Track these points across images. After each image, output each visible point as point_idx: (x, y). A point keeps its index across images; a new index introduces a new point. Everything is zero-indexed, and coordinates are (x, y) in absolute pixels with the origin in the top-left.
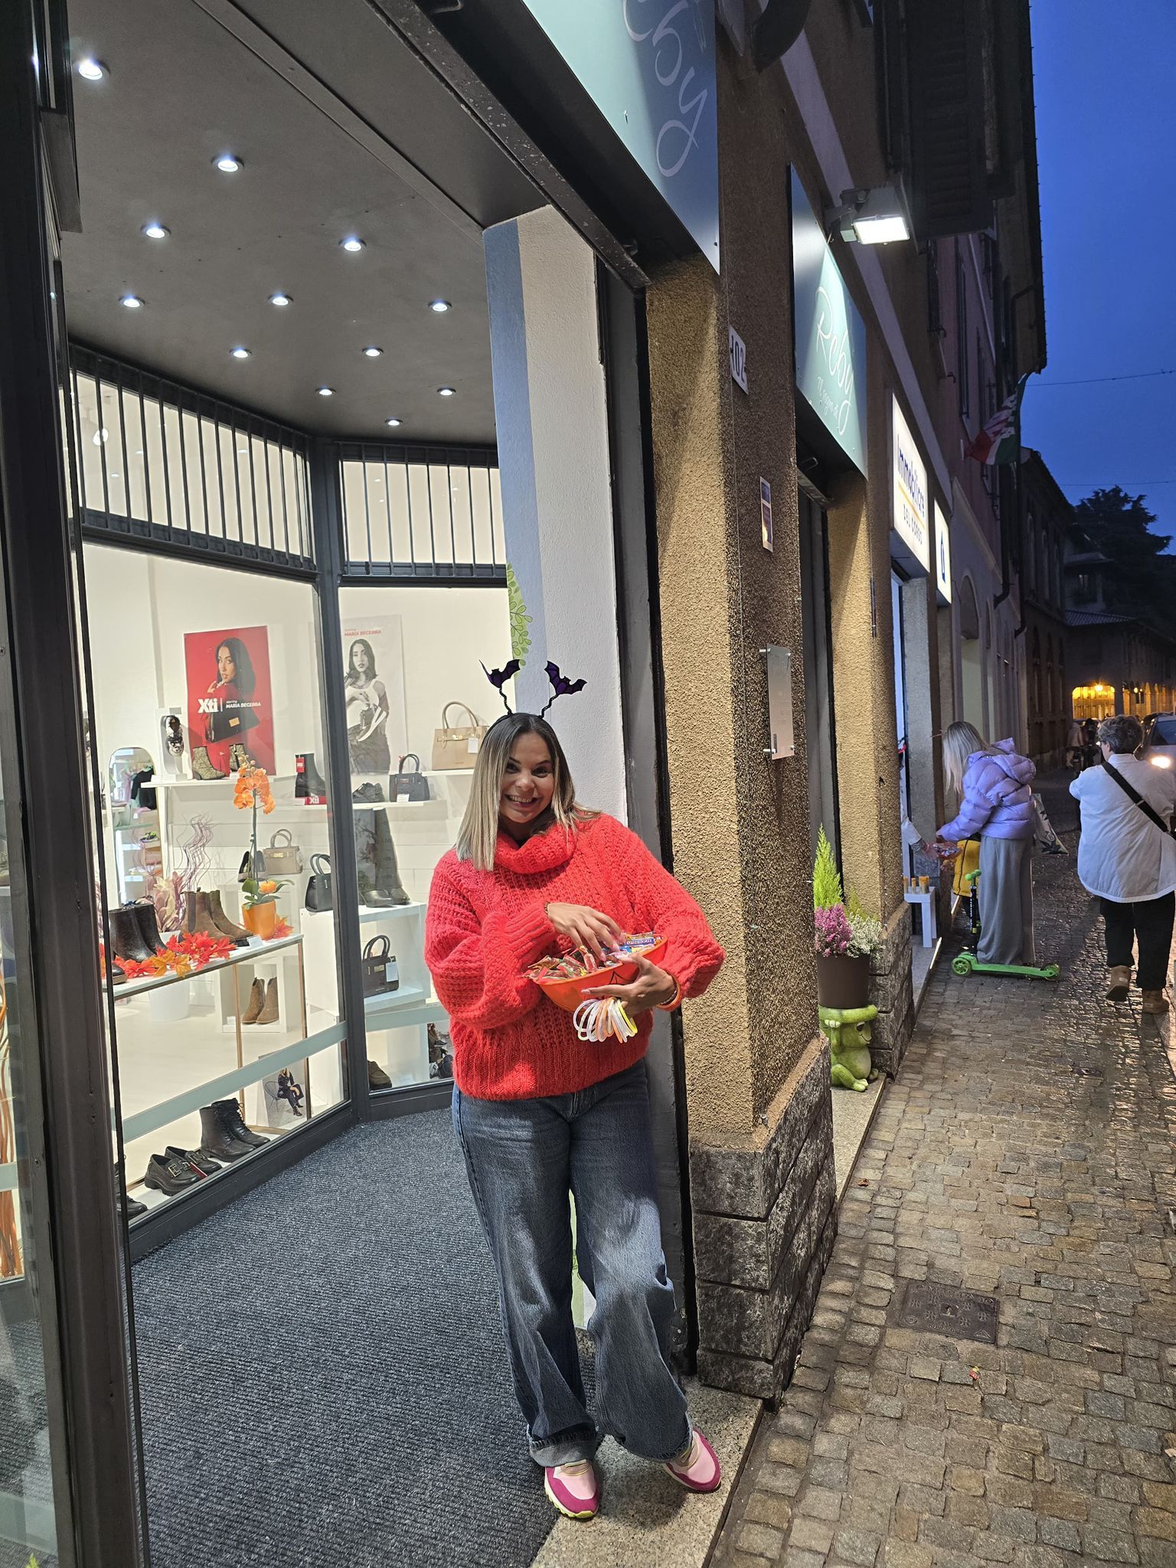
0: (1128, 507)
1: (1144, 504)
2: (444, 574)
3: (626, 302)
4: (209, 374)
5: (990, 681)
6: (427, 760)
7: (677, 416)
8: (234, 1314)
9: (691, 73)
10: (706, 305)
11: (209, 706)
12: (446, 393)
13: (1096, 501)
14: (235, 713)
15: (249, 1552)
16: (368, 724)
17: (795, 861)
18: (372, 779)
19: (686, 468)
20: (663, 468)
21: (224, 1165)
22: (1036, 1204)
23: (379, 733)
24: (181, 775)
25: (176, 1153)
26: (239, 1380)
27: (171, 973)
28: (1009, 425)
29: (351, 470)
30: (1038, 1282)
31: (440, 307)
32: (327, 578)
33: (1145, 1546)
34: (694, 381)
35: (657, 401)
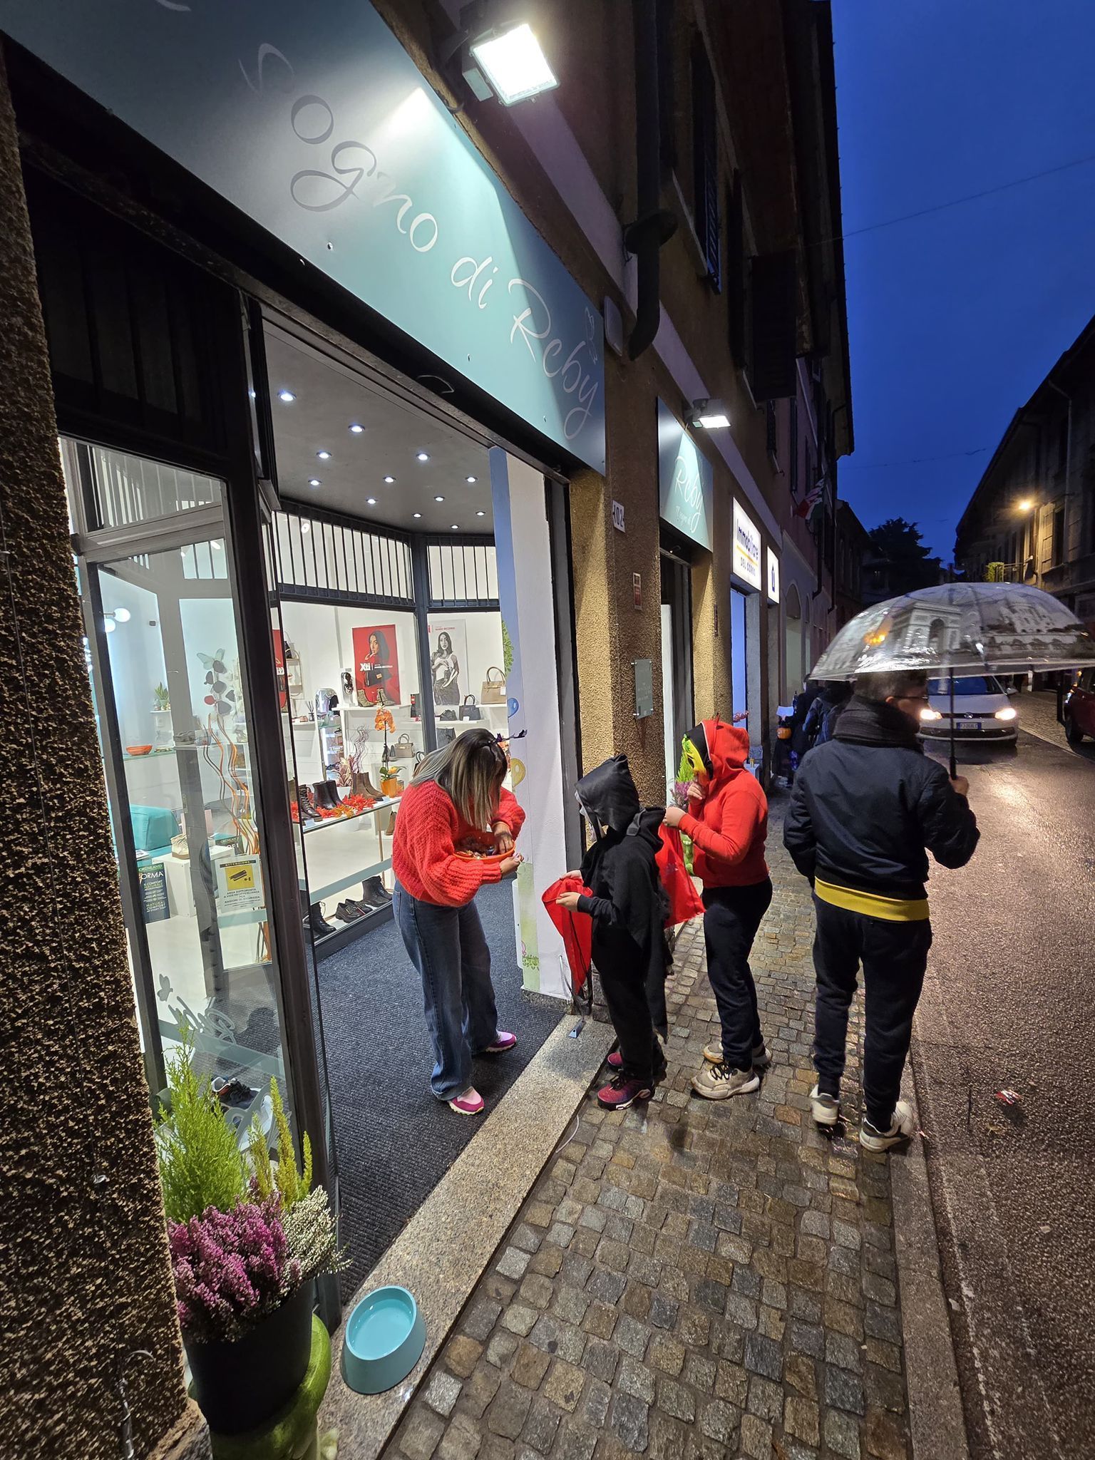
0: (906, 530)
1: (916, 528)
2: (483, 605)
3: (559, 490)
4: (356, 509)
5: (808, 642)
6: (478, 697)
7: (584, 549)
8: (376, 981)
9: (588, 378)
10: (598, 492)
11: (366, 667)
12: (481, 514)
13: (887, 526)
14: (379, 671)
15: (379, 1086)
16: (448, 678)
17: (654, 767)
18: (451, 708)
19: (589, 575)
20: (578, 575)
21: (374, 908)
22: (779, 936)
23: (454, 683)
24: (352, 704)
25: (350, 902)
26: (377, 1011)
27: (344, 816)
28: (819, 496)
29: (433, 551)
30: (769, 976)
31: (471, 480)
32: (421, 609)
33: (790, 1096)
34: (593, 531)
35: (575, 540)
